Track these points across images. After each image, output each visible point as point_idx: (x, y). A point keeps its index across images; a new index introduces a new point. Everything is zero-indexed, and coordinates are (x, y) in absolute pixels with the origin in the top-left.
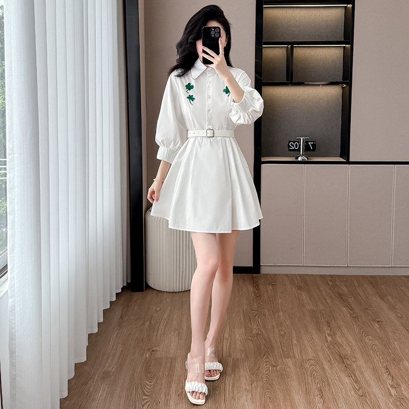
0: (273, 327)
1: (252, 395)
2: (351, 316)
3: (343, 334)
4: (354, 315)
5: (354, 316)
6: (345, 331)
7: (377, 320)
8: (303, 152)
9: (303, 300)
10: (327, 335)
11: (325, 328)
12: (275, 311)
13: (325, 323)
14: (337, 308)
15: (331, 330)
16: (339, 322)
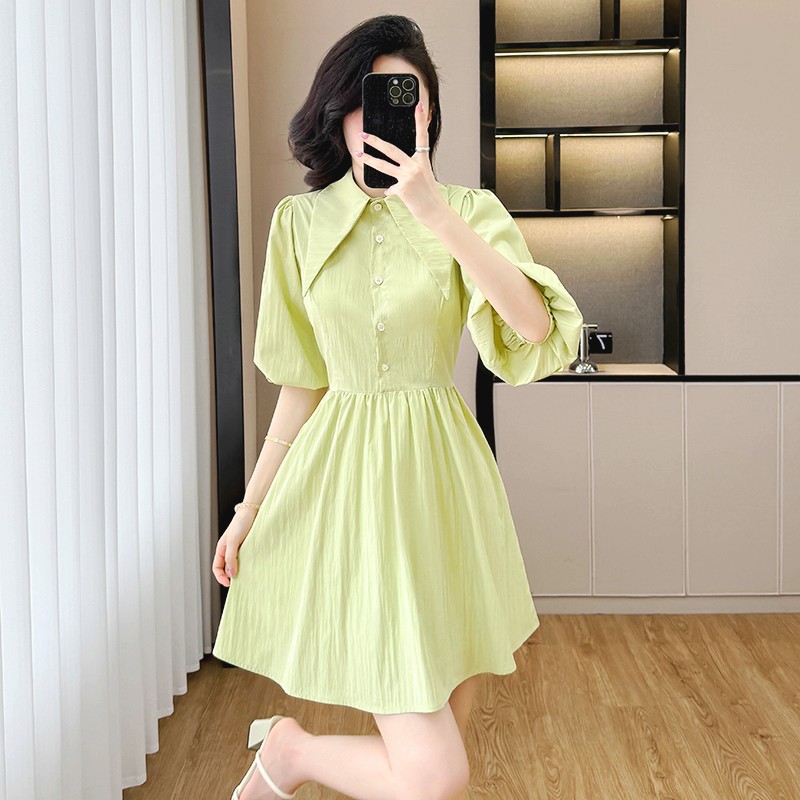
0: (530, 757)
2: (701, 721)
3: (688, 775)
4: (709, 718)
5: (709, 721)
6: (691, 763)
7: (760, 731)
8: (585, 356)
9: (594, 681)
10: (652, 775)
11: (648, 755)
12: (534, 714)
13: (646, 745)
14: (669, 700)
15: (659, 763)
16: (676, 740)
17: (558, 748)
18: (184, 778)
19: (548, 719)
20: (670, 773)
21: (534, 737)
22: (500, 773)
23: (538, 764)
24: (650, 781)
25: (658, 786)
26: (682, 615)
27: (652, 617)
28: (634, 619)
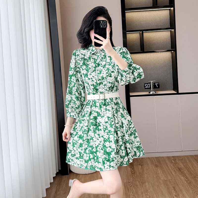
0: (142, 193)
2: (187, 182)
3: (183, 195)
4: (189, 181)
6: (184, 192)
8: (153, 89)
9: (159, 174)
10: (174, 196)
11: (173, 191)
12: (143, 183)
13: (172, 188)
14: (178, 177)
15: (176, 193)
16: (180, 187)
17: (149, 190)
19: (147, 184)
20: (179, 195)
21: (143, 188)
23: (144, 195)
26: (181, 156)
27: (173, 157)
28: (169, 158)
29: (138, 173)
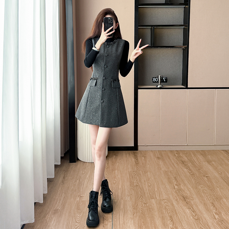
1: (134, 221)
2: (189, 173)
5: (192, 173)
8: (160, 83)
9: (160, 165)
10: (175, 185)
11: (174, 181)
12: (146, 172)
13: (173, 178)
14: (181, 169)
15: (177, 182)
16: (182, 177)
17: (151, 179)
18: (61, 187)
19: (149, 173)
20: (180, 184)
21: (146, 177)
22: (138, 184)
23: (146, 182)
24: (174, 186)
25: (176, 187)
27: (177, 151)
29: (141, 164)
